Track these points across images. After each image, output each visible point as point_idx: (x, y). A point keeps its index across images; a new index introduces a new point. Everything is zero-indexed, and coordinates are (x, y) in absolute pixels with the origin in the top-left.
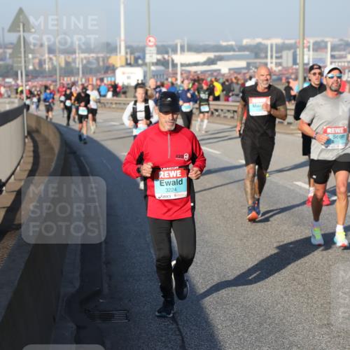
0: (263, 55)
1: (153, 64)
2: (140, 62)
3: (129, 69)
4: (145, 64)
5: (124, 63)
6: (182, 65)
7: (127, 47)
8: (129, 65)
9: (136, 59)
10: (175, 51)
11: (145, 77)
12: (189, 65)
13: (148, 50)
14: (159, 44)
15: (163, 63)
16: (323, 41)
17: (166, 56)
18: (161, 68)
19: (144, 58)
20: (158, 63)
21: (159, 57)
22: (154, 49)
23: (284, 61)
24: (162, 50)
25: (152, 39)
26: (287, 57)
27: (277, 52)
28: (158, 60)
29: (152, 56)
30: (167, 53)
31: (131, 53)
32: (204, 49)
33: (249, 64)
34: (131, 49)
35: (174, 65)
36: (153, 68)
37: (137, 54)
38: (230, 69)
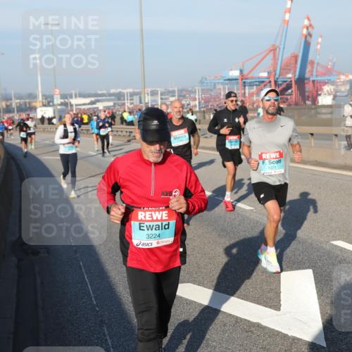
0: (122, 98)
1: (59, 105)
2: (51, 104)
3: (44, 108)
4: (54, 105)
5: (41, 104)
6: (76, 105)
7: (43, 96)
8: (44, 106)
9: (49, 103)
10: (71, 97)
11: (54, 113)
12: (80, 105)
13: (55, 96)
14: (62, 93)
15: (65, 104)
16: (156, 90)
17: (66, 100)
18: (63, 107)
19: (53, 102)
20: (62, 104)
21: (62, 101)
22: (59, 96)
23: (134, 101)
24: (63, 96)
25: (57, 90)
26: (136, 99)
27: (130, 97)
28: (62, 103)
29: (58, 100)
30: (67, 98)
31: (46, 99)
32: (89, 96)
33: (114, 104)
34: (45, 97)
35: (72, 105)
36: (59, 107)
37: (49, 100)
38: (104, 107)
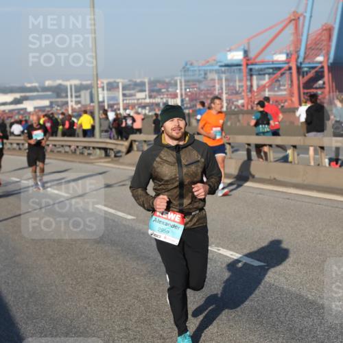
0: (63, 94)
16: (115, 82)
23: (82, 99)
26: (85, 96)
27: (76, 92)
33: (51, 103)
38: (35, 108)
